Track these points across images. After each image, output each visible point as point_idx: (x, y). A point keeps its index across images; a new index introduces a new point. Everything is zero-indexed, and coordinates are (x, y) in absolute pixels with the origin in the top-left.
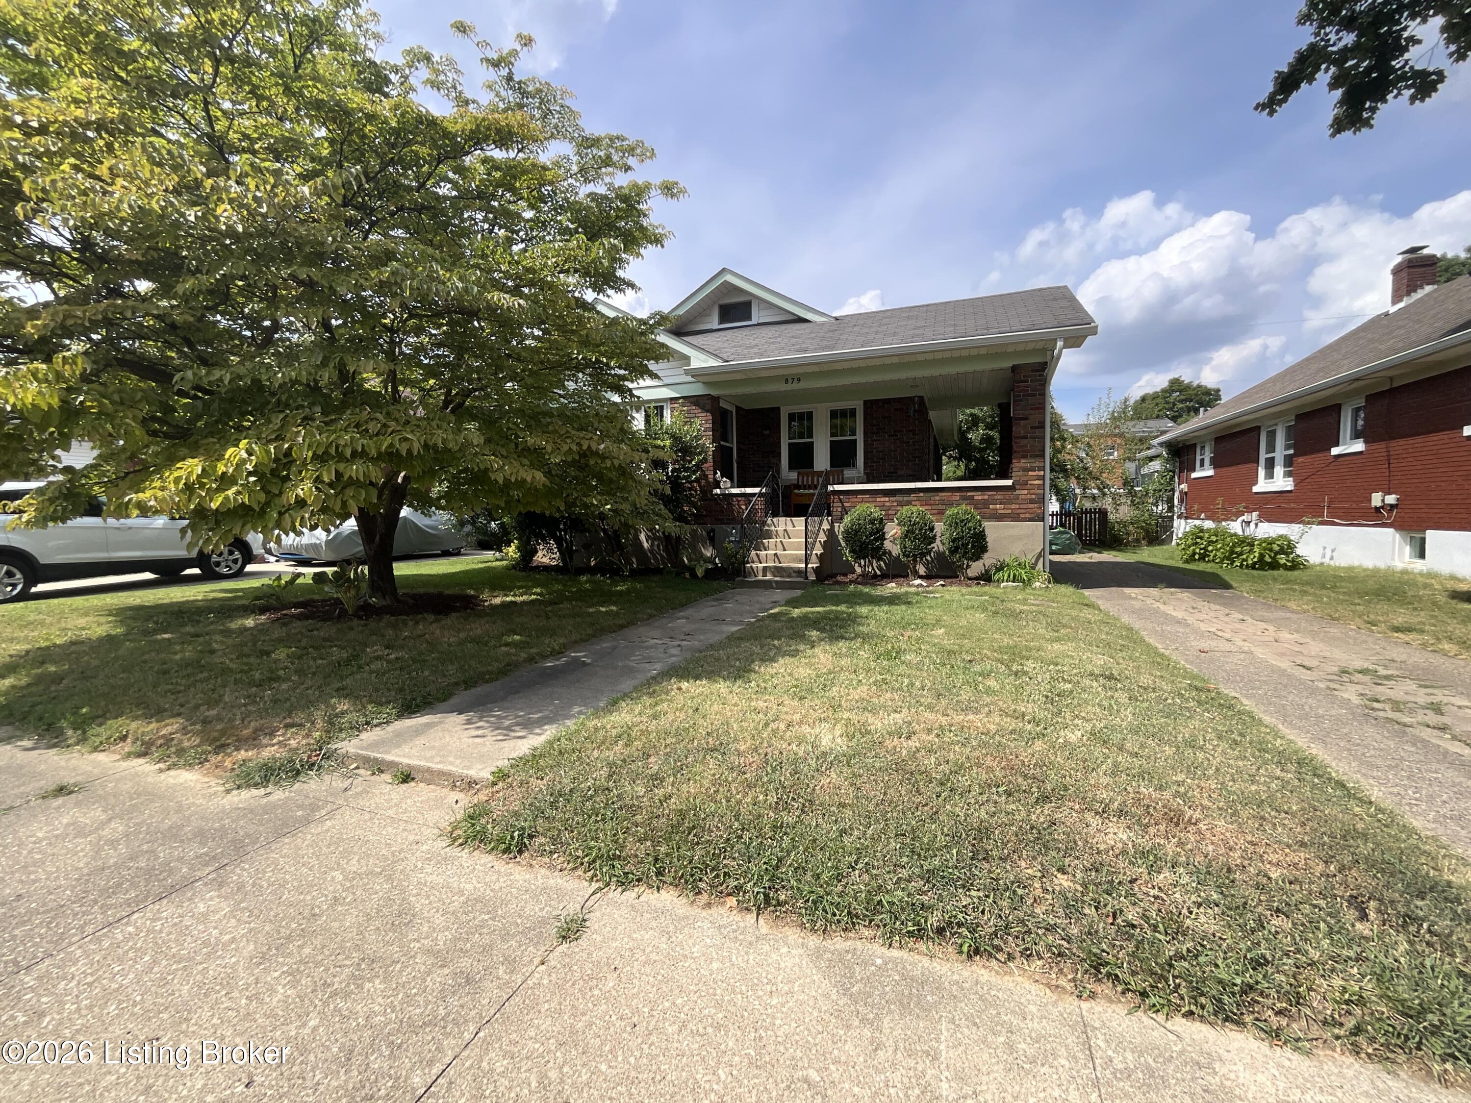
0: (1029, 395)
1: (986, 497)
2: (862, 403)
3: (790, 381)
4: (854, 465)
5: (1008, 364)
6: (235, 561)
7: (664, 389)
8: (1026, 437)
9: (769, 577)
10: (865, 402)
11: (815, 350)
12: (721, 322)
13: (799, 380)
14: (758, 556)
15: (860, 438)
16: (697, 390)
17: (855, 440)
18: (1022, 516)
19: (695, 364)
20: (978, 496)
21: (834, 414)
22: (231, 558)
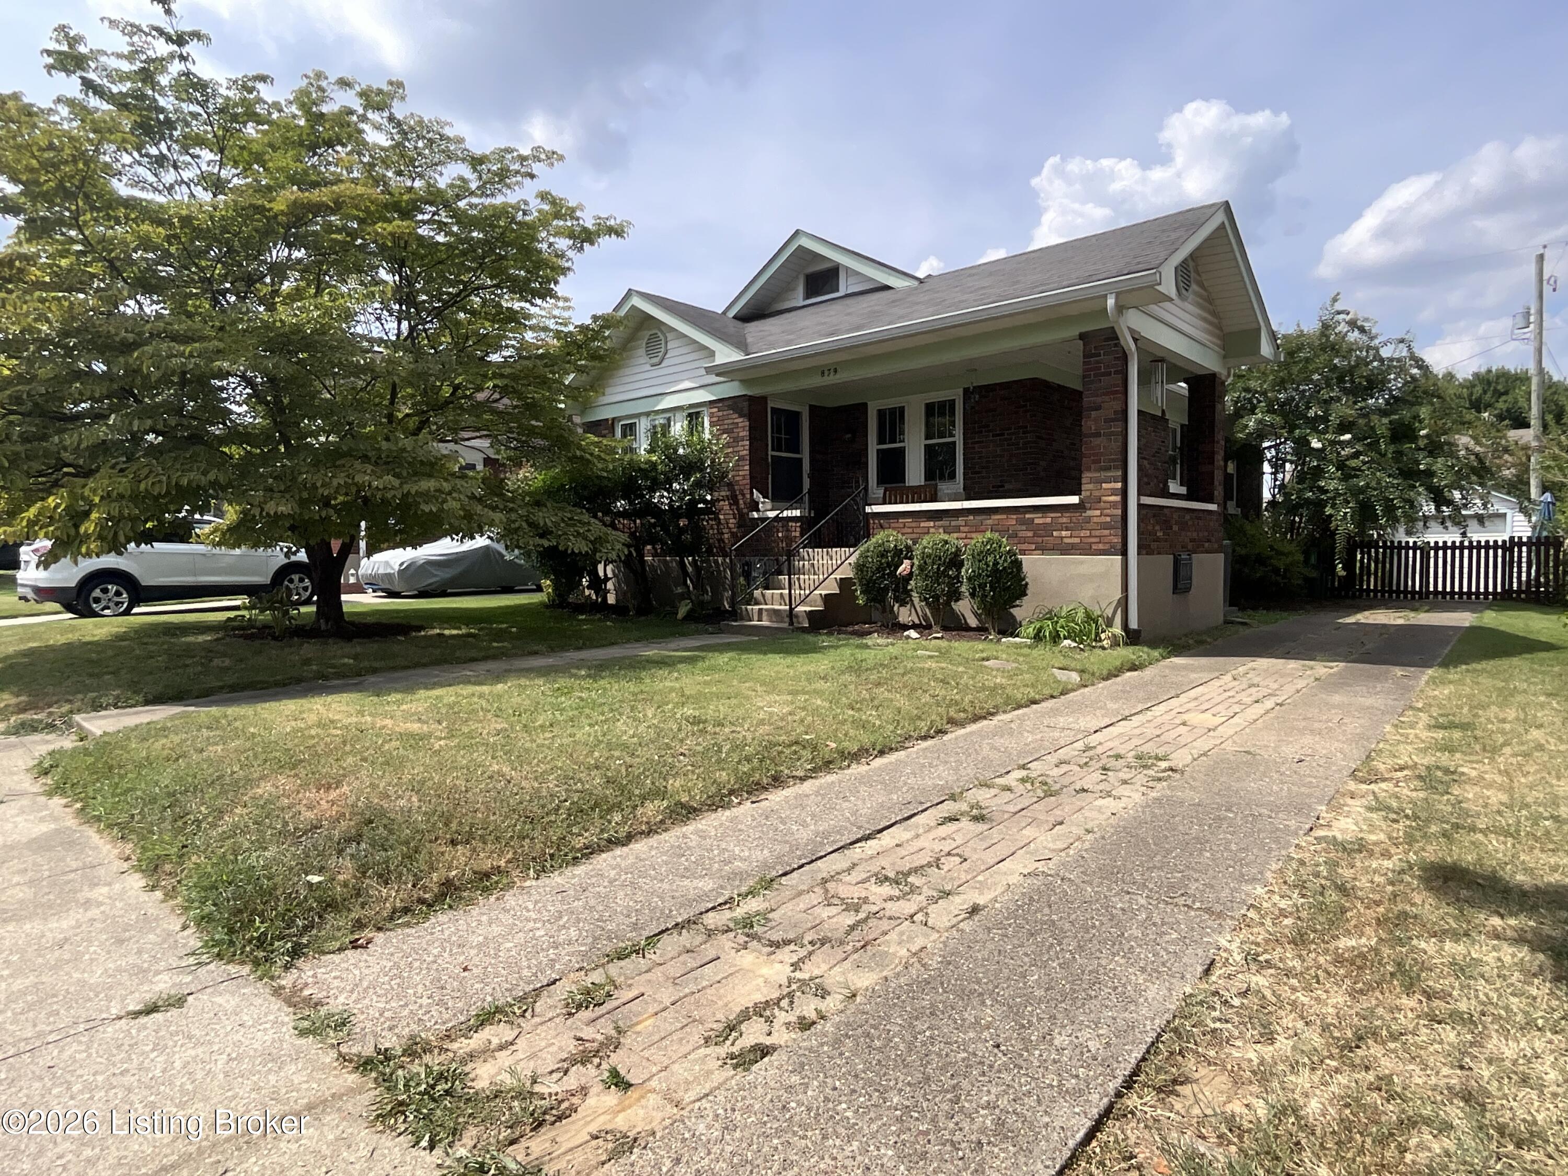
0: (1104, 374)
1: (1049, 520)
2: (961, 391)
3: (826, 373)
4: (952, 476)
5: (1075, 331)
6: (305, 589)
7: (701, 391)
8: (1098, 435)
9: (765, 623)
10: (966, 391)
11: (848, 332)
12: (808, 296)
13: (836, 371)
14: (763, 595)
15: (958, 437)
16: (732, 389)
17: (954, 443)
18: (1094, 547)
19: (720, 359)
20: (1039, 519)
21: (930, 409)
22: (302, 585)
